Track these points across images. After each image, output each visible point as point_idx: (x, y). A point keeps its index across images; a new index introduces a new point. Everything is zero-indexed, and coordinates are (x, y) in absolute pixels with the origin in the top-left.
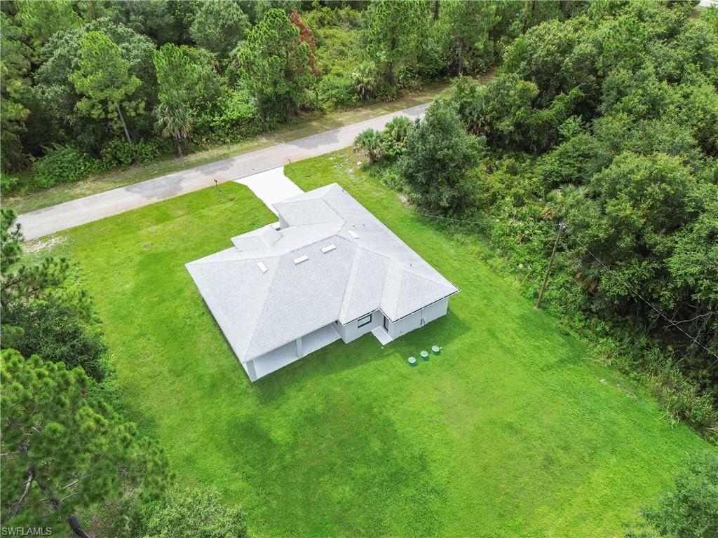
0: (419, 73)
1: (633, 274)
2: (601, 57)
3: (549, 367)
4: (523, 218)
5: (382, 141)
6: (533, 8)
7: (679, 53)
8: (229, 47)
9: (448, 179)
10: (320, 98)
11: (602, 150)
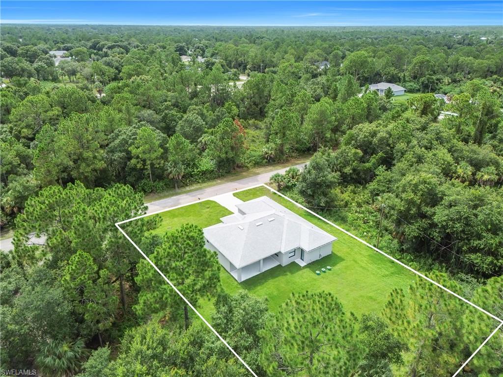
0: (297, 150)
1: (419, 226)
2: (391, 139)
3: (387, 276)
4: (363, 213)
5: (285, 179)
6: (353, 119)
7: (429, 136)
8: (196, 137)
9: (323, 193)
10: (246, 161)
11: (397, 177)
